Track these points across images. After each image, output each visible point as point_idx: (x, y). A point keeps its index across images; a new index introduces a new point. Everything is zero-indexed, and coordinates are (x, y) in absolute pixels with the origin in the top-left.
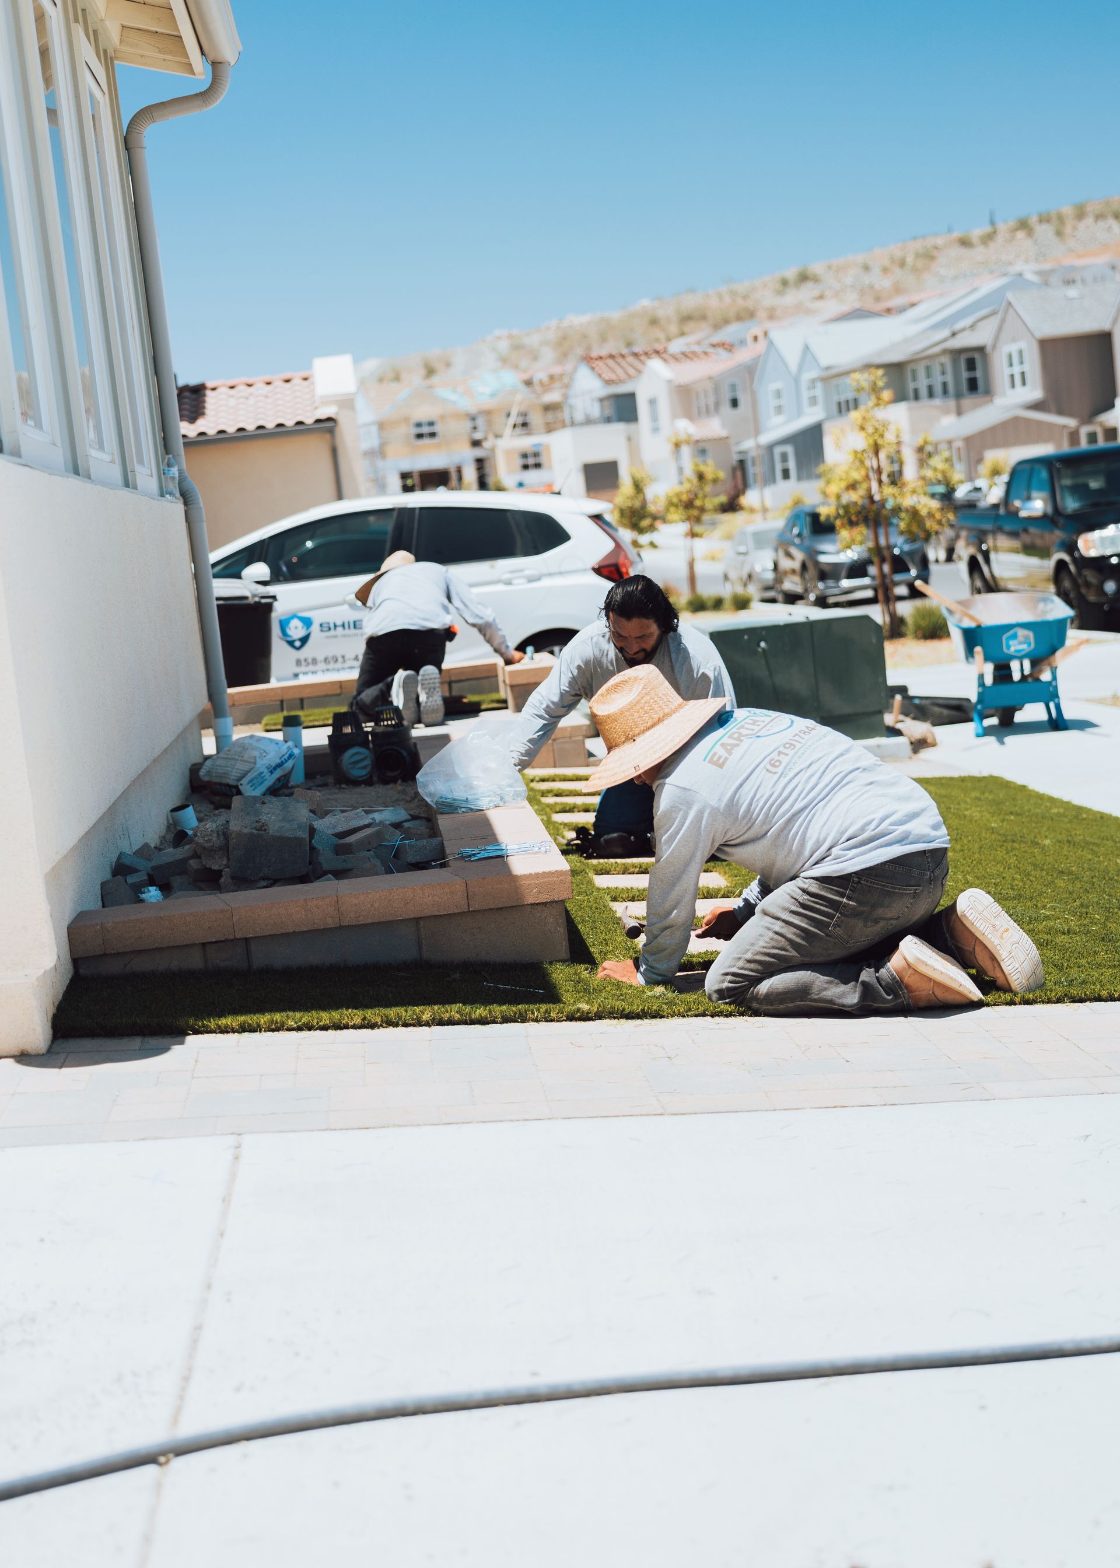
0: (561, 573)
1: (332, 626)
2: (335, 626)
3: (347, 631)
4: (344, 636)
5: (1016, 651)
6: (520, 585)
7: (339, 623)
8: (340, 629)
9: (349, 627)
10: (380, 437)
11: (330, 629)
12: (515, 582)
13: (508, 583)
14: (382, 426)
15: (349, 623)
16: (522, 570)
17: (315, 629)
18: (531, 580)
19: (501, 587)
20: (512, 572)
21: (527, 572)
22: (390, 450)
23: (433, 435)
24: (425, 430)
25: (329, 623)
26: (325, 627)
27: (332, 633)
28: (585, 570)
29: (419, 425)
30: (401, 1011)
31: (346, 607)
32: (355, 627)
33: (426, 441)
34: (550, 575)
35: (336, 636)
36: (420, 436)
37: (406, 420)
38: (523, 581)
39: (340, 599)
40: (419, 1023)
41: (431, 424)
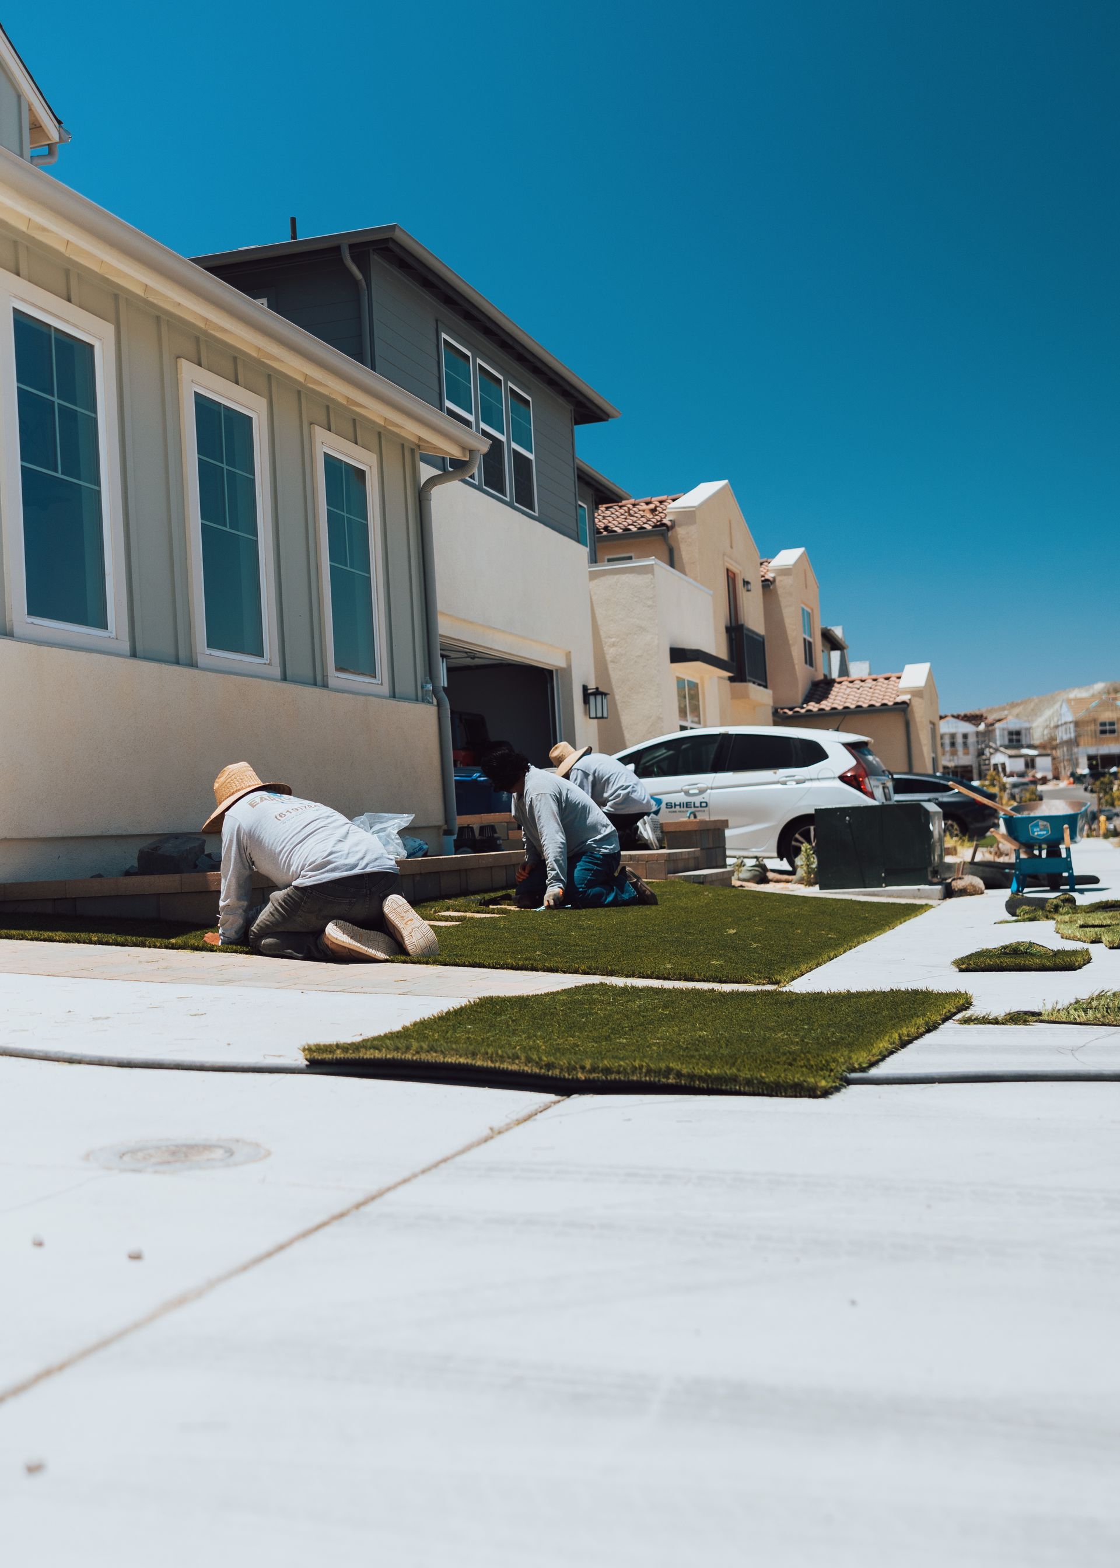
0: (818, 779)
1: (673, 805)
2: (675, 805)
3: (682, 809)
4: (680, 812)
5: (1038, 835)
6: (792, 785)
7: (678, 803)
8: (678, 807)
9: (683, 807)
10: (1076, 731)
11: (672, 807)
12: (788, 783)
13: (784, 783)
14: (1077, 724)
15: (683, 803)
16: (794, 776)
17: (663, 806)
18: (798, 783)
19: (779, 786)
20: (786, 777)
21: (796, 778)
22: (1082, 741)
23: (1113, 731)
24: (1108, 728)
25: (671, 803)
26: (669, 805)
27: (673, 809)
28: (834, 778)
29: (1103, 724)
30: (83, 935)
31: (683, 793)
32: (687, 807)
33: (1108, 735)
34: (811, 780)
35: (675, 812)
36: (1103, 732)
37: (1095, 721)
38: (794, 783)
39: (679, 788)
40: (91, 942)
41: (1112, 724)
